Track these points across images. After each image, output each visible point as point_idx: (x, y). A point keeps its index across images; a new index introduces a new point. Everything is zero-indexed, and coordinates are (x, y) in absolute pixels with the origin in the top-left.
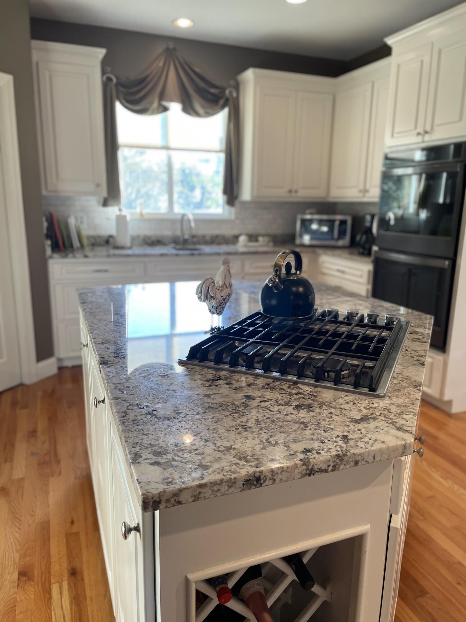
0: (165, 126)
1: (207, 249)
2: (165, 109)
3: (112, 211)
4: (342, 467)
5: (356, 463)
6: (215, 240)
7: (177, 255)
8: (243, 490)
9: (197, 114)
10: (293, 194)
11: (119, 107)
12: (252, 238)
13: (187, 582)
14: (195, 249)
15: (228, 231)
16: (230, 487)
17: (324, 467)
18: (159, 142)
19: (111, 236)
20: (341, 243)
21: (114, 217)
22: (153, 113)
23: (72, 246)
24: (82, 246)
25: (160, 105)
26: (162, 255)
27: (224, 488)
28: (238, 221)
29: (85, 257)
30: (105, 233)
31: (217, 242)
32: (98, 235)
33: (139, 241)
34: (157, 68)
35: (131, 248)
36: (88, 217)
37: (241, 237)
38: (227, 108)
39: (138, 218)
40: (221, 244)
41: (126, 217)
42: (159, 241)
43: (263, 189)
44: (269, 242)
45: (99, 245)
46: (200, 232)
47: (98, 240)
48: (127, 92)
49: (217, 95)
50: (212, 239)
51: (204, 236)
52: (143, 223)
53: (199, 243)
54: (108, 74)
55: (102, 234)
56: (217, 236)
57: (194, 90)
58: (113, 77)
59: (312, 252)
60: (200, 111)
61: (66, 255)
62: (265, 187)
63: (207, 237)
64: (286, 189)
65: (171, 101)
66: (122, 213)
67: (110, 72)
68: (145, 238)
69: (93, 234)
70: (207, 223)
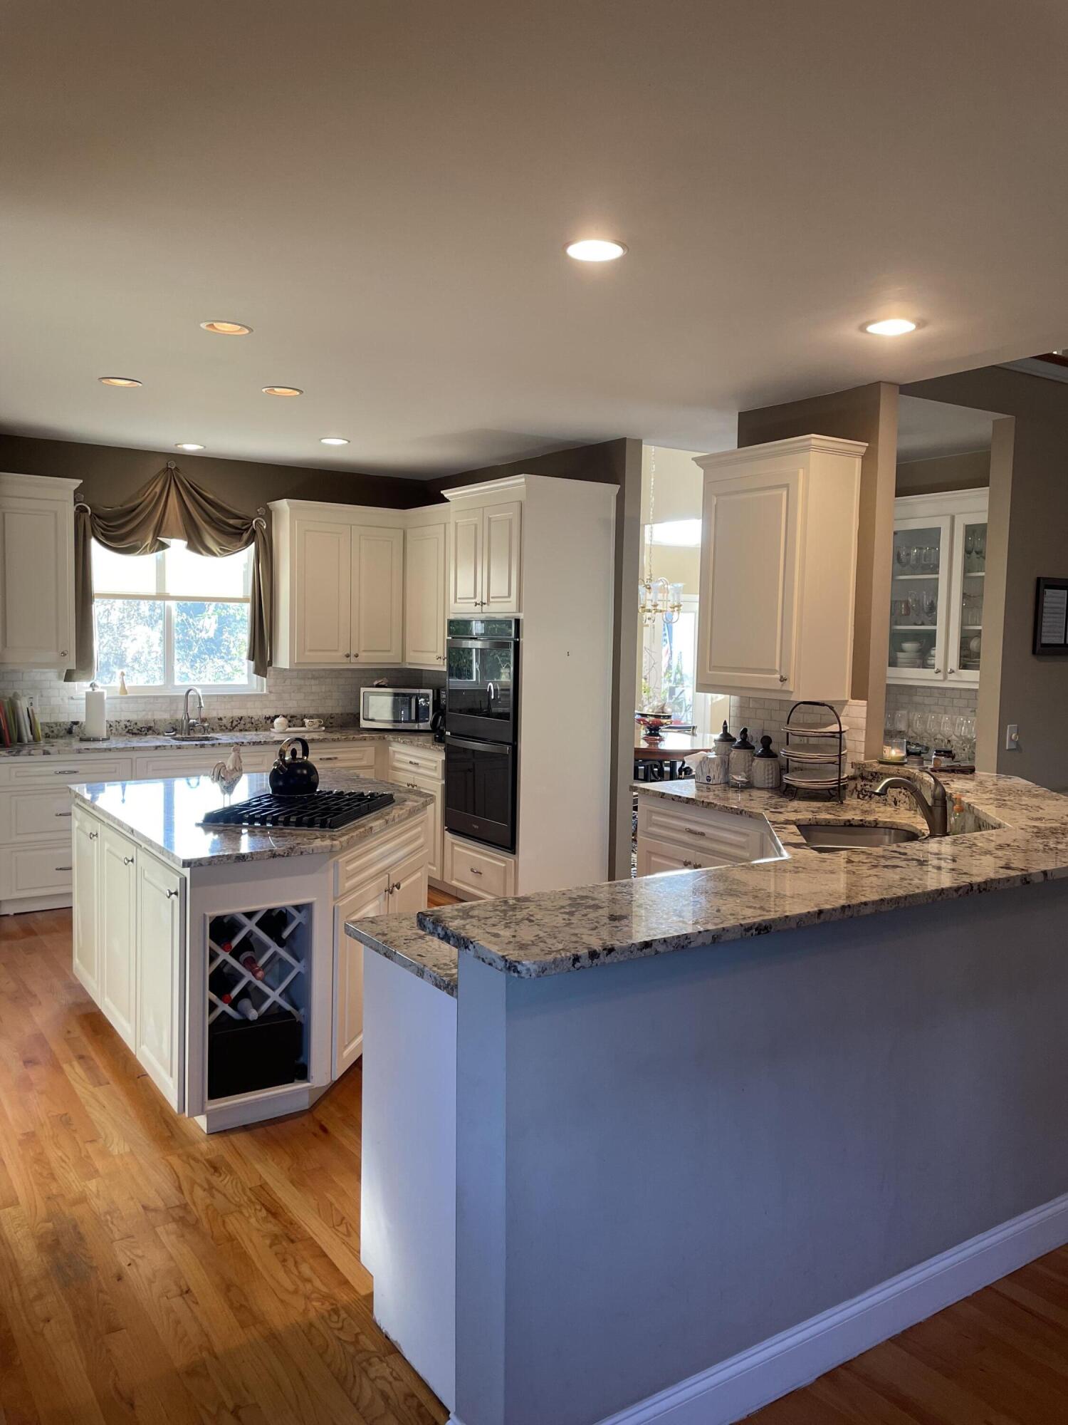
0: (161, 567)
1: (224, 738)
2: (163, 546)
3: (81, 688)
4: (293, 854)
5: (302, 853)
6: (236, 725)
7: (179, 747)
8: (235, 862)
9: (211, 553)
10: (353, 659)
11: (95, 546)
12: (293, 720)
13: (205, 915)
14: (207, 739)
15: (258, 712)
16: (228, 859)
17: (282, 854)
18: (152, 590)
19: (76, 723)
20: (422, 726)
21: (82, 696)
22: (143, 552)
23: (20, 739)
24: (36, 738)
25: (155, 540)
26: (157, 748)
27: (225, 859)
28: (272, 697)
29: (44, 754)
30: (66, 718)
31: (241, 726)
32: (56, 721)
33: (119, 728)
34: (152, 494)
35: (108, 739)
36: (42, 696)
37: (277, 720)
38: (254, 544)
39: (118, 695)
40: (246, 730)
41: (101, 694)
42: (149, 729)
43: (307, 653)
44: (320, 726)
45: (57, 737)
46: (214, 714)
47: (55, 729)
48: (107, 526)
49: (239, 527)
50: (232, 722)
51: (220, 719)
52: (127, 703)
53: (213, 729)
54: (80, 502)
55: (62, 720)
56: (241, 719)
57: (205, 522)
58: (89, 508)
59: (380, 738)
60: (215, 548)
61: (19, 752)
62: (310, 651)
63: (224, 721)
64: (341, 653)
65: (172, 537)
66: (97, 690)
67: (82, 500)
68: (128, 724)
69: (49, 721)
70: (225, 700)
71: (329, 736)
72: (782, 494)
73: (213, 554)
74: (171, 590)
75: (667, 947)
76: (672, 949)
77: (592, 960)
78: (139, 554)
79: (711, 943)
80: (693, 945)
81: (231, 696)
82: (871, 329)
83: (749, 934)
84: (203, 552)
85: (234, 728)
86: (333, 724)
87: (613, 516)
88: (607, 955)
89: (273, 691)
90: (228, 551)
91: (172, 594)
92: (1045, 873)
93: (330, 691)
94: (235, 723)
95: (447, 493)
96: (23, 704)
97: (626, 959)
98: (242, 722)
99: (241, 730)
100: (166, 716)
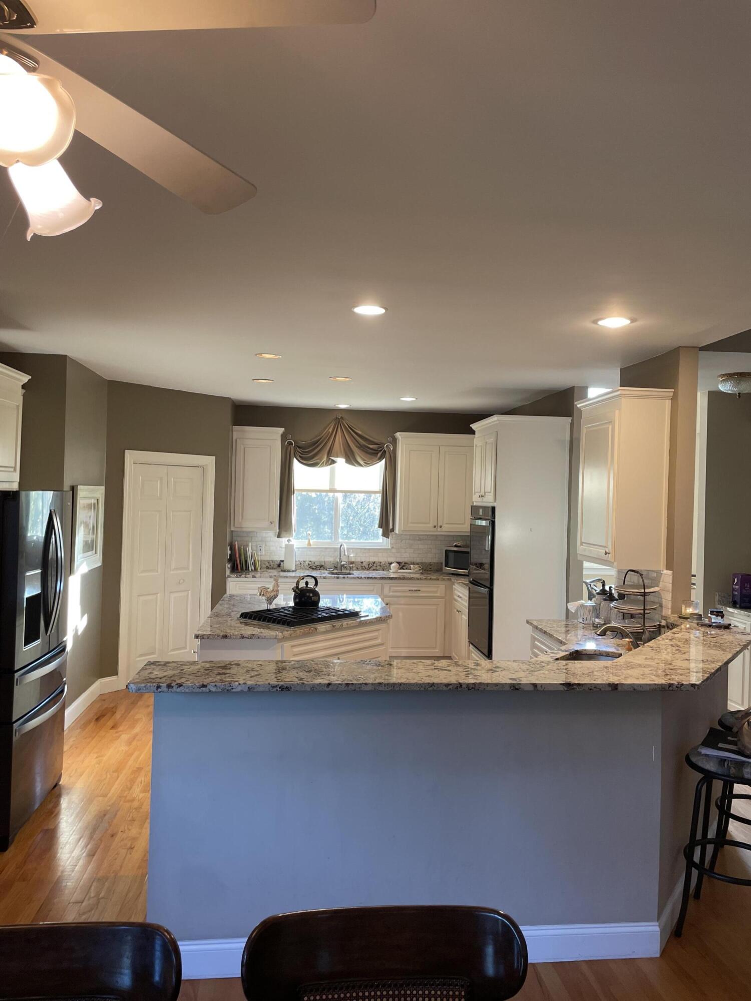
0: (332, 474)
1: (356, 573)
2: (333, 462)
3: (284, 541)
4: (253, 638)
5: (259, 637)
6: (371, 566)
9: (359, 465)
10: (439, 529)
11: (296, 463)
12: (402, 565)
14: (350, 574)
15: (383, 559)
18: (327, 487)
19: (281, 561)
21: (284, 546)
22: (322, 466)
23: (247, 568)
24: (256, 569)
25: (328, 459)
28: (394, 550)
29: (253, 577)
30: (277, 558)
31: (374, 568)
32: (273, 559)
33: (305, 565)
34: (328, 432)
35: (296, 571)
36: (266, 545)
37: (393, 565)
38: (384, 460)
39: (306, 546)
40: (377, 570)
41: (293, 545)
42: (321, 566)
43: (410, 525)
44: (420, 570)
45: (272, 568)
46: (359, 560)
47: (272, 564)
48: (303, 452)
49: (376, 449)
50: (369, 565)
51: (362, 563)
52: (310, 551)
53: (357, 568)
54: (289, 439)
55: (275, 559)
56: (374, 563)
57: (356, 447)
58: (293, 442)
59: (448, 579)
60: (362, 463)
61: (240, 576)
62: (412, 523)
63: (364, 564)
64: (431, 525)
65: (337, 457)
66: (291, 543)
67: (290, 438)
68: (310, 563)
69: (269, 559)
70: (365, 551)
71: (423, 577)
72: (609, 428)
73: (361, 465)
74: (338, 487)
75: (217, 689)
76: (220, 690)
77: (168, 689)
78: (320, 466)
79: (248, 691)
80: (234, 690)
81: (369, 549)
82: (600, 323)
83: (275, 689)
84: (356, 465)
85: (370, 568)
86: (432, 569)
87: (568, 438)
88: (178, 688)
89: (395, 547)
90: (369, 464)
91: (338, 489)
92: (535, 685)
93: (430, 548)
94: (371, 565)
95: (474, 426)
96: (249, 550)
97: (190, 691)
98: (375, 565)
99: (374, 570)
100: (331, 559)
